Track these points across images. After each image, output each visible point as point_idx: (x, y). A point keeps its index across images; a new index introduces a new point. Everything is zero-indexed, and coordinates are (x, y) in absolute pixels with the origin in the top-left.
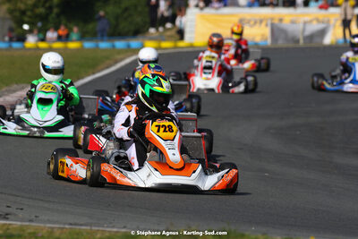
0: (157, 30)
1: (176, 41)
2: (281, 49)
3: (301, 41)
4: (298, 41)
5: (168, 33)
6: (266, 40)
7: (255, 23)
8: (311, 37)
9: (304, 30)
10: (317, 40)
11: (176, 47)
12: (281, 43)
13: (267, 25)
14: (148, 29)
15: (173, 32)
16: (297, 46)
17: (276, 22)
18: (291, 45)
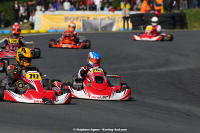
0: (19, 23)
1: (30, 29)
2: (89, 34)
3: (100, 30)
4: (98, 30)
5: (25, 25)
6: (80, 29)
7: (74, 19)
8: (105, 27)
9: (101, 23)
10: (108, 29)
11: (30, 33)
12: (88, 31)
13: (80, 21)
14: (14, 23)
15: (28, 25)
16: (98, 32)
17: (86, 19)
18: (94, 32)
